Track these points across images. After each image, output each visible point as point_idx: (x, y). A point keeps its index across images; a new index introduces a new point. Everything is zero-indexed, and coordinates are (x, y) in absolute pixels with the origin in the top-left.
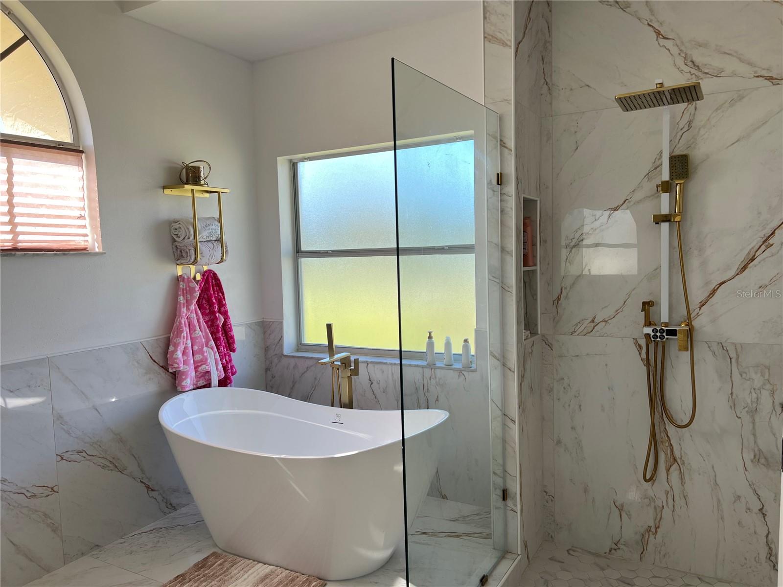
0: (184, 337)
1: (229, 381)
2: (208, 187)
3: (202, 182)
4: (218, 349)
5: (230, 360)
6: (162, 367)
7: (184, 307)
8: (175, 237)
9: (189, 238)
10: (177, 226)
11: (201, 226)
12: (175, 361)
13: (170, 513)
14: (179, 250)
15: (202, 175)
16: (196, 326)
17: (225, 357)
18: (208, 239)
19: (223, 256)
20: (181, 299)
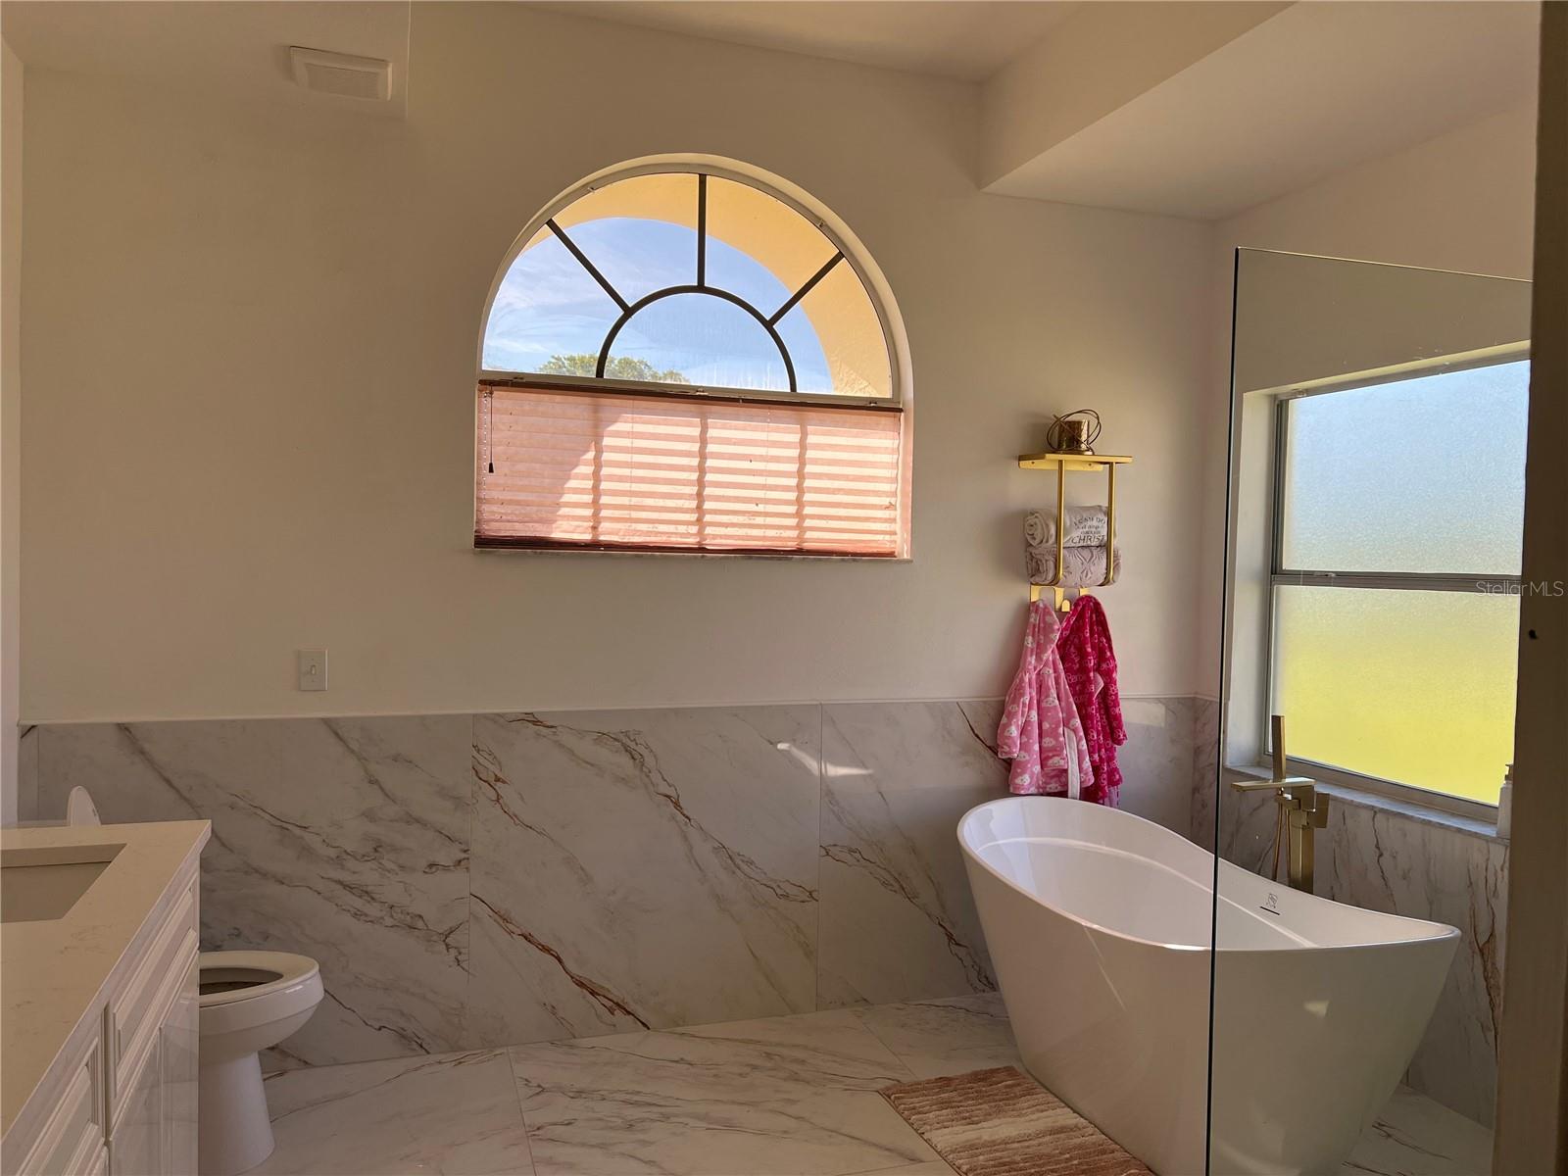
0: (1024, 704)
1: (1100, 794)
2: (1093, 454)
3: (1083, 447)
4: (1086, 734)
5: (1111, 759)
6: (989, 747)
7: (1031, 656)
8: (1029, 538)
9: (1047, 541)
10: (1031, 520)
11: (1071, 521)
12: (1007, 741)
13: (984, 991)
14: (1034, 560)
15: (1084, 437)
16: (1049, 689)
17: (1099, 751)
18: (1081, 544)
19: (1108, 573)
20: (1029, 641)
